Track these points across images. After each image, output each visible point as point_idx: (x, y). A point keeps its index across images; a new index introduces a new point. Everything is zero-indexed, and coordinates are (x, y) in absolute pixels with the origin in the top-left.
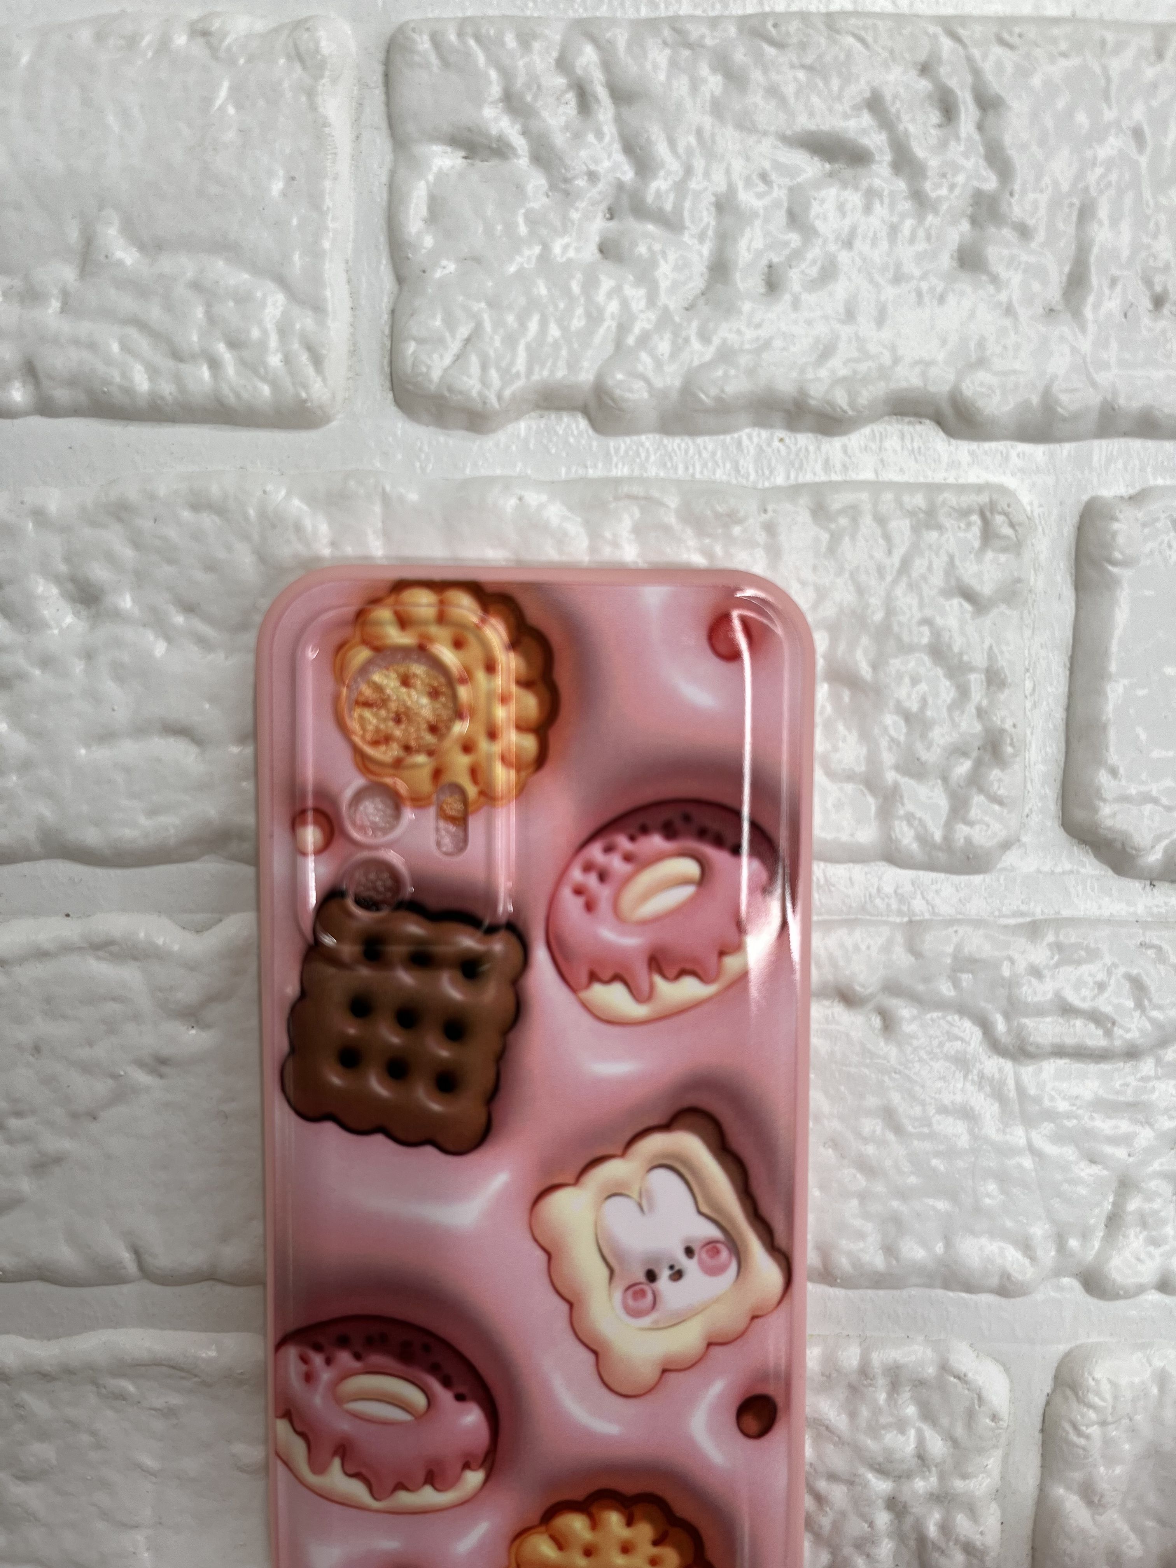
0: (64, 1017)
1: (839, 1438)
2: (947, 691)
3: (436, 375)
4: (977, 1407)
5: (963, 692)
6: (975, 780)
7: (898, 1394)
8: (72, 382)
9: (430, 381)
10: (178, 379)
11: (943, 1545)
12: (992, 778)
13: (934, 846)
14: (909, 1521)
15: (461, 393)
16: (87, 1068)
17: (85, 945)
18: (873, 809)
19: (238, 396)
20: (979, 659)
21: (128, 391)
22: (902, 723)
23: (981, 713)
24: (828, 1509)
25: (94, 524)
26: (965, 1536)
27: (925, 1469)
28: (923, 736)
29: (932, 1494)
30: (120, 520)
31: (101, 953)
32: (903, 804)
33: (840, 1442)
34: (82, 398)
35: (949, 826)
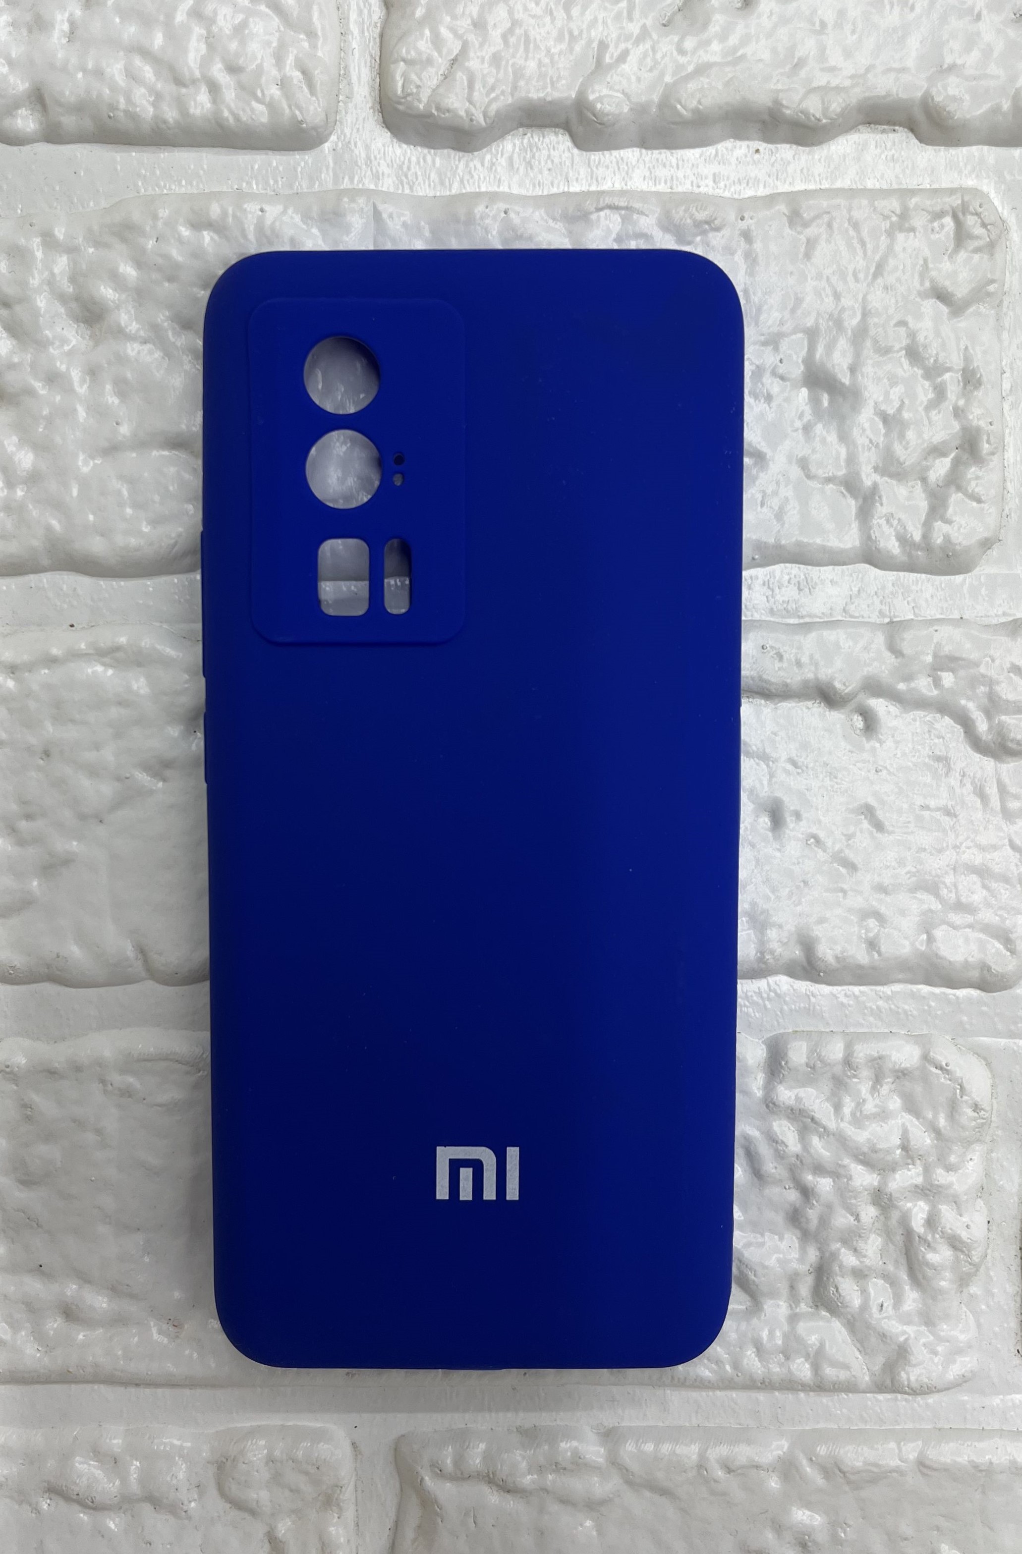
0: (73, 721)
1: (825, 1128)
2: (924, 392)
3: (425, 95)
4: (959, 1097)
5: (940, 392)
6: (954, 480)
7: (881, 1086)
8: (80, 108)
9: (419, 101)
10: (181, 104)
11: (929, 1238)
12: (969, 476)
13: (914, 545)
14: (895, 1215)
15: (448, 111)
16: (93, 771)
17: (91, 651)
18: (854, 511)
19: (237, 119)
20: (956, 360)
21: (133, 116)
22: (881, 426)
23: (958, 413)
24: (814, 1202)
25: (97, 244)
26: (951, 1229)
27: (909, 1161)
28: (902, 436)
29: (916, 1186)
30: (124, 240)
31: (107, 660)
32: (882, 504)
33: (825, 1133)
34: (88, 124)
35: (927, 525)
